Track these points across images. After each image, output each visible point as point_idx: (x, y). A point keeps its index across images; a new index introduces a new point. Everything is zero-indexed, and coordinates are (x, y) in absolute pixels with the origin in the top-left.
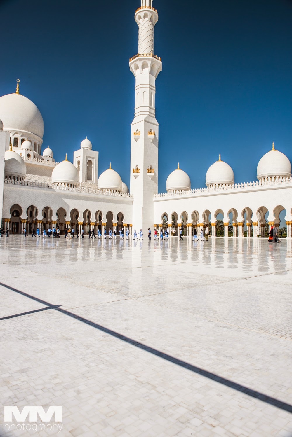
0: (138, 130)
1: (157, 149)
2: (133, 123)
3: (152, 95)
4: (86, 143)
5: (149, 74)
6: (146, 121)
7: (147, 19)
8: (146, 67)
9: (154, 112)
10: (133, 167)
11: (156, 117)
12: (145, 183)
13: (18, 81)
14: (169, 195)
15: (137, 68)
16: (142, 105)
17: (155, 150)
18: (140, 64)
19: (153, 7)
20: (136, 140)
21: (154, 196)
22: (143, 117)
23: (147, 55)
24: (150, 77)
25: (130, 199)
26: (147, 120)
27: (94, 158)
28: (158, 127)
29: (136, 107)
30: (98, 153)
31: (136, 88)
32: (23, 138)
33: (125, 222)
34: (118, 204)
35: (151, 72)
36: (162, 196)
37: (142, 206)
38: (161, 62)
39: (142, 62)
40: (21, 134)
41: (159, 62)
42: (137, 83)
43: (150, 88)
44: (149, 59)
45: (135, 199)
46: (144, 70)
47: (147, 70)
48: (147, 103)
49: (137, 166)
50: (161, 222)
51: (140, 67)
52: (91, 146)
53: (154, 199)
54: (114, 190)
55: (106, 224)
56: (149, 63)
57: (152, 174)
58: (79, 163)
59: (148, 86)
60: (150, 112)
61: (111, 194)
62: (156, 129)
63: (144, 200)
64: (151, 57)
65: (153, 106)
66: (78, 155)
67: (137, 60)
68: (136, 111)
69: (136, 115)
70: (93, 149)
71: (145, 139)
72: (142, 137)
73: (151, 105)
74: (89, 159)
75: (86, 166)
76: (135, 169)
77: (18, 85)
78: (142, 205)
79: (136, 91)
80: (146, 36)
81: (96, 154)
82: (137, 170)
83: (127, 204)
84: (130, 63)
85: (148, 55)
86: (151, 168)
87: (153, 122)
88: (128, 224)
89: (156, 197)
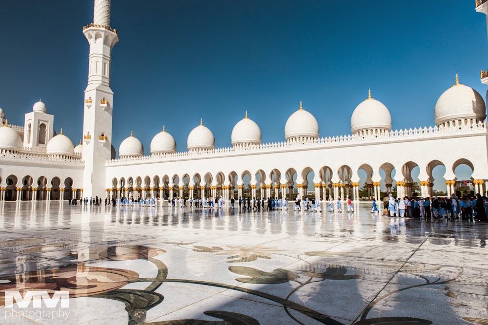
0: (90, 98)
1: (111, 117)
2: (86, 90)
3: (107, 65)
4: (39, 106)
5: (102, 45)
6: (97, 90)
8: (99, 38)
9: (107, 81)
10: (85, 134)
11: (110, 86)
12: (96, 149)
15: (91, 37)
16: (95, 74)
17: (109, 118)
18: (93, 34)
20: (89, 107)
21: (106, 161)
22: (95, 86)
23: (99, 26)
24: (103, 48)
25: (81, 165)
26: (100, 89)
27: (48, 122)
28: (112, 96)
29: (89, 75)
30: (53, 116)
31: (90, 57)
34: (66, 170)
35: (105, 42)
37: (92, 172)
38: (116, 34)
39: (95, 32)
41: (113, 34)
42: (91, 52)
43: (104, 58)
44: (102, 31)
45: (86, 164)
46: (98, 40)
47: (101, 41)
48: (100, 72)
49: (89, 132)
50: (111, 187)
51: (93, 36)
52: (46, 109)
53: (106, 165)
54: (63, 156)
55: (64, 190)
56: (103, 34)
57: (104, 141)
58: (30, 126)
59: (102, 56)
60: (102, 82)
61: (61, 160)
62: (110, 98)
63: (94, 166)
64: (104, 29)
65: (107, 75)
66: (29, 118)
67: (90, 30)
68: (90, 79)
69: (89, 83)
70: (47, 112)
71: (97, 107)
72: (93, 104)
73: (105, 74)
74: (41, 123)
75: (38, 129)
76: (87, 135)
79: (91, 60)
80: (101, 6)
81: (51, 118)
82: (89, 137)
83: (77, 169)
84: (84, 31)
85: (101, 26)
86: (103, 135)
87: (107, 91)
88: (77, 189)
89: (110, 163)
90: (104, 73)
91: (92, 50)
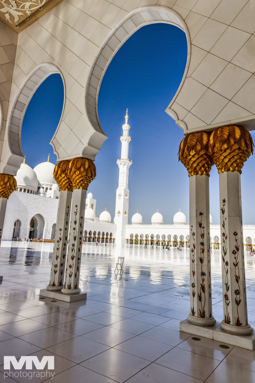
0: (120, 193)
2: (117, 190)
3: (127, 178)
5: (127, 168)
7: (126, 141)
9: (127, 186)
10: (117, 211)
11: (128, 188)
13: (49, 154)
14: (133, 226)
15: (121, 165)
16: (123, 182)
19: (129, 136)
20: (119, 198)
21: (127, 225)
22: (123, 188)
23: (126, 160)
24: (127, 170)
25: (115, 226)
26: (125, 190)
27: (94, 203)
30: (96, 200)
31: (120, 174)
32: (50, 187)
33: (113, 237)
36: (130, 226)
40: (50, 185)
41: (131, 163)
43: (127, 175)
44: (127, 162)
45: (117, 227)
46: (124, 166)
47: (126, 166)
48: (125, 182)
49: (119, 210)
50: (129, 238)
51: (123, 163)
56: (127, 164)
57: (126, 215)
61: (106, 223)
63: (122, 227)
67: (121, 161)
68: (119, 184)
69: (119, 186)
70: (94, 198)
71: (124, 199)
74: (92, 204)
77: (49, 157)
78: (121, 230)
82: (119, 213)
86: (125, 212)
87: (128, 191)
89: (127, 226)
90: (126, 182)
91: (121, 171)
